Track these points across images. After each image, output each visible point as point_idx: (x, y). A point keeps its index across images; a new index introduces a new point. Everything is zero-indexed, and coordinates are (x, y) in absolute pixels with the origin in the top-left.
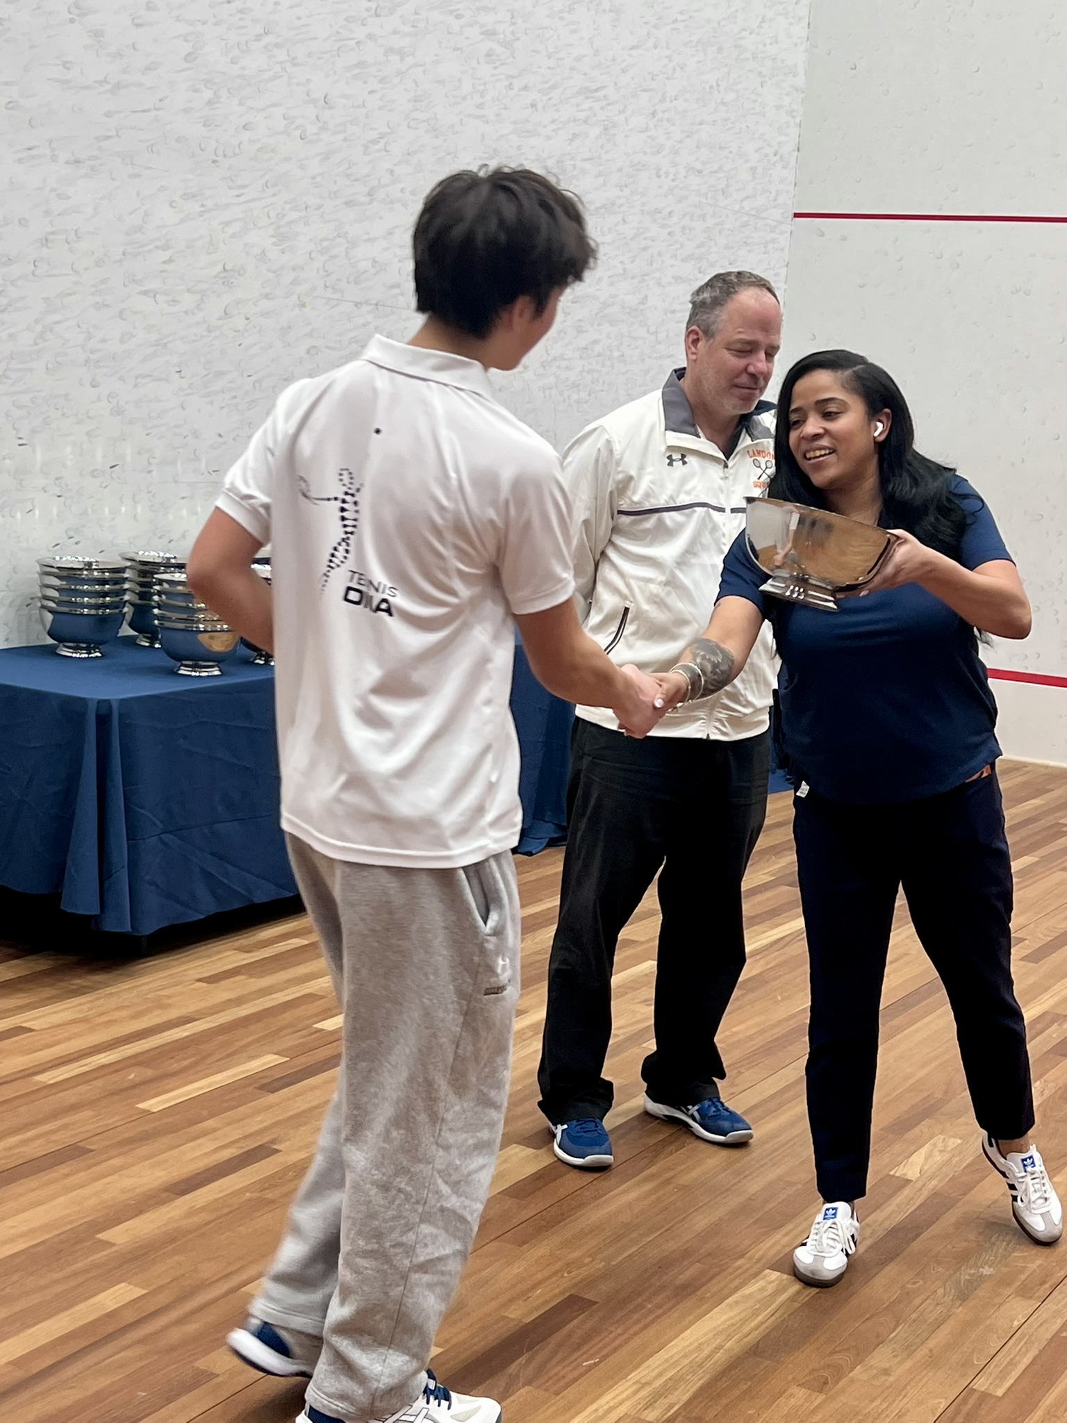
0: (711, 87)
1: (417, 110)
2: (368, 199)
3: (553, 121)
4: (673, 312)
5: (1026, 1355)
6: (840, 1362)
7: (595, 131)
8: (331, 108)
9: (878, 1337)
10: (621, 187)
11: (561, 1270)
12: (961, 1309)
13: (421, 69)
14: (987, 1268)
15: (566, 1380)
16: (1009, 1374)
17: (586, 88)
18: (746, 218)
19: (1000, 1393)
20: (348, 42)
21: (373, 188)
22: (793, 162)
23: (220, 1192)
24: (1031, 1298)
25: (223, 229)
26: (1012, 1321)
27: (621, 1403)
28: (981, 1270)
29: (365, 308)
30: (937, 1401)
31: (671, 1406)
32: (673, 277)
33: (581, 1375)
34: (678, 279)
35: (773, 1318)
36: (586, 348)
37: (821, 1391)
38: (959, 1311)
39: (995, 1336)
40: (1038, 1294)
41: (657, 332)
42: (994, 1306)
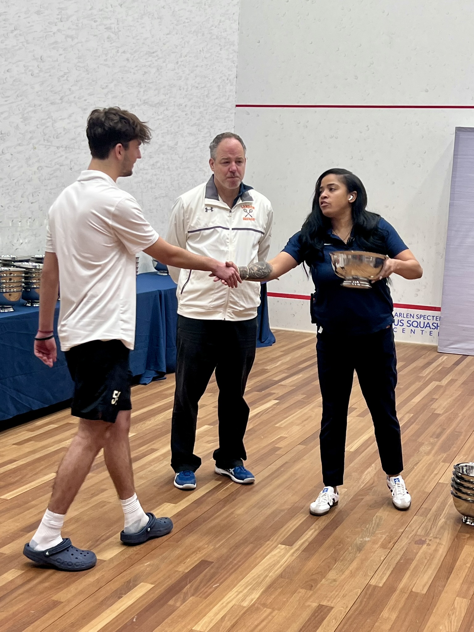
0: (200, 51)
1: (79, 62)
2: (60, 101)
3: (136, 67)
4: (189, 148)
5: (388, 570)
6: (316, 578)
7: (153, 70)
8: (43, 62)
9: (329, 567)
10: (165, 95)
11: (196, 551)
13: (80, 44)
14: (367, 538)
15: (207, 593)
16: (383, 578)
17: (149, 52)
18: (216, 107)
19: (381, 585)
20: (49, 33)
21: (62, 96)
22: (235, 83)
24: (386, 548)
26: (380, 557)
27: (232, 600)
28: (364, 539)
29: (61, 149)
30: (357, 590)
31: (252, 600)
32: (188, 133)
33: (214, 591)
34: (190, 134)
35: (286, 563)
36: (153, 165)
37: (311, 590)
38: (359, 555)
39: (375, 564)
40: (389, 546)
41: (182, 157)
42: (372, 552)
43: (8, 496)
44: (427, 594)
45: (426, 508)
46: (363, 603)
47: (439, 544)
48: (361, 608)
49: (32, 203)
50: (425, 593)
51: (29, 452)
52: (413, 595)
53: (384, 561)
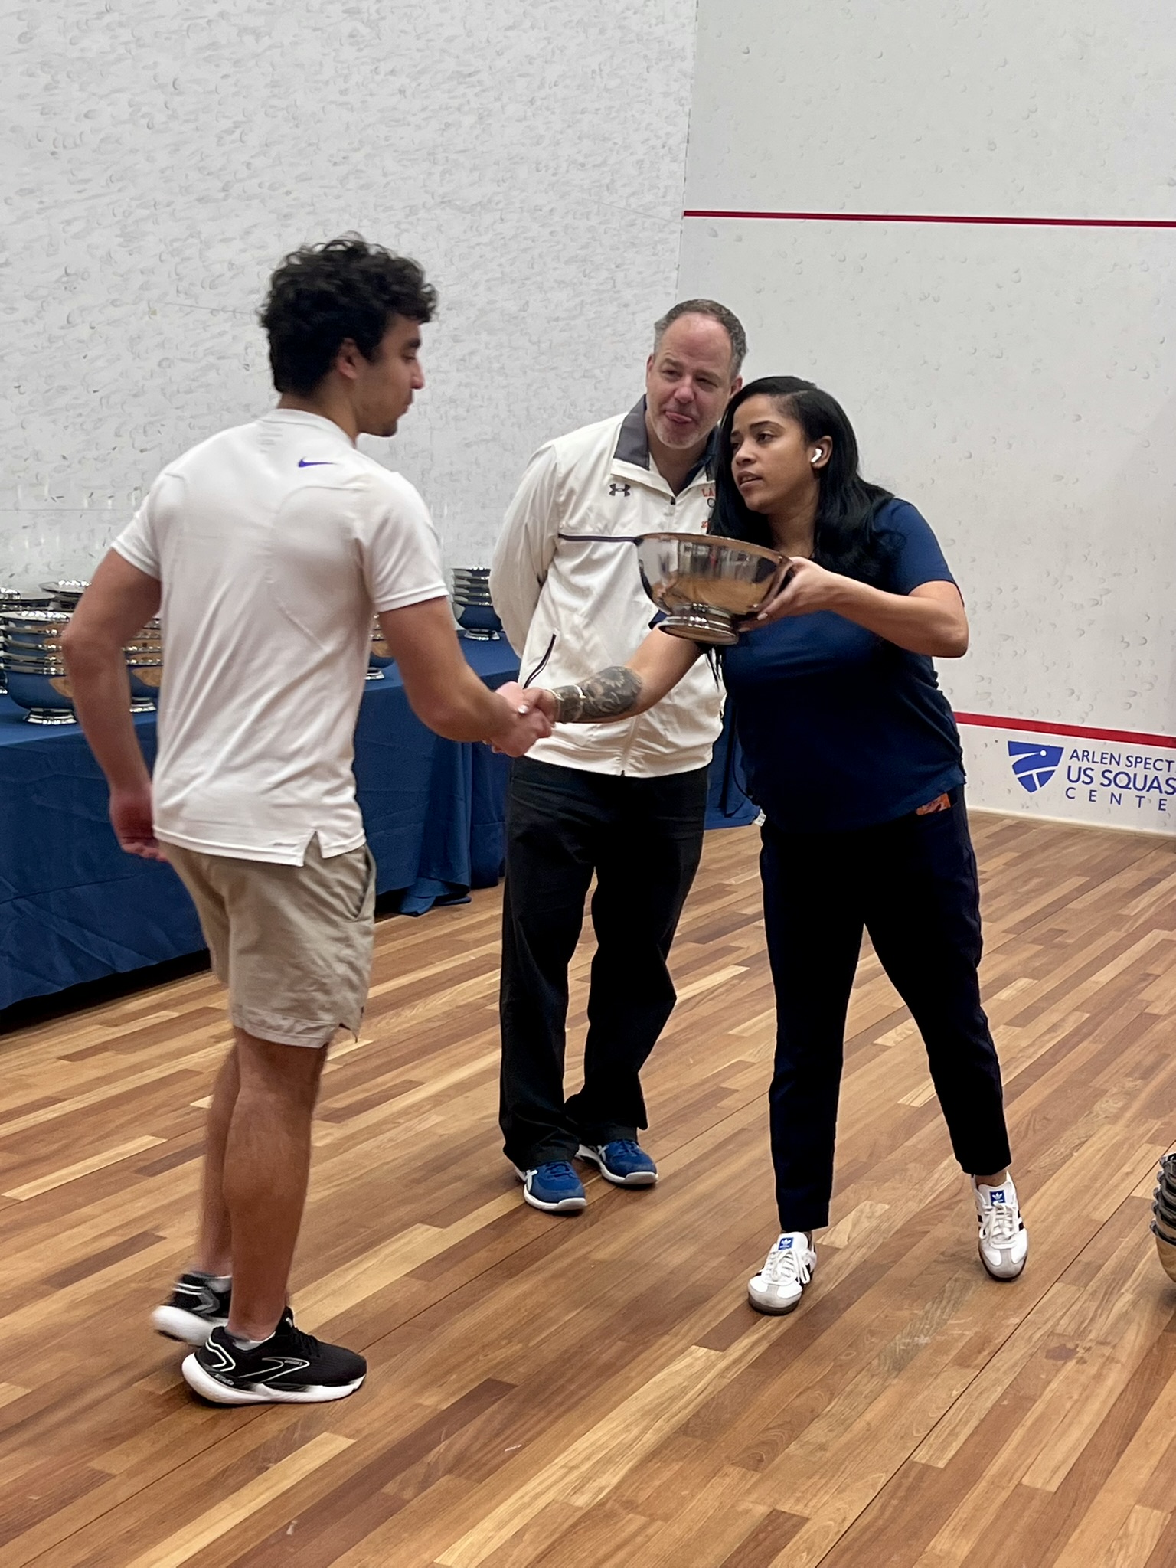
0: (593, 72)
1: (274, 96)
2: (222, 194)
3: (424, 109)
4: (557, 319)
5: (966, 1425)
6: (775, 1438)
7: (469, 120)
8: (180, 94)
9: (812, 1411)
10: (498, 181)
11: (477, 1353)
12: (896, 1380)
13: (279, 51)
14: (922, 1337)
15: (488, 1467)
16: (950, 1444)
17: (458, 72)
18: (633, 217)
19: (941, 1465)
20: (198, 21)
21: (229, 182)
22: (682, 156)
23: (105, 1282)
24: (968, 1366)
25: (63, 228)
26: (951, 1390)
27: (549, 1488)
28: (916, 1338)
29: (222, 316)
30: (877, 1475)
31: (601, 1489)
32: (556, 281)
33: (504, 1462)
34: (561, 283)
35: (702, 1396)
36: (463, 360)
37: (756, 1470)
38: (895, 1381)
39: (934, 1406)
40: (976, 1362)
41: (539, 342)
42: (932, 1375)
43: (24, 1191)
44: (1059, 1494)
45: (1088, 1264)
46: (889, 1510)
47: (1111, 1359)
48: (881, 1522)
49: (142, 451)
50: (1054, 1489)
51: (98, 1079)
52: (1022, 1495)
53: (959, 1401)
